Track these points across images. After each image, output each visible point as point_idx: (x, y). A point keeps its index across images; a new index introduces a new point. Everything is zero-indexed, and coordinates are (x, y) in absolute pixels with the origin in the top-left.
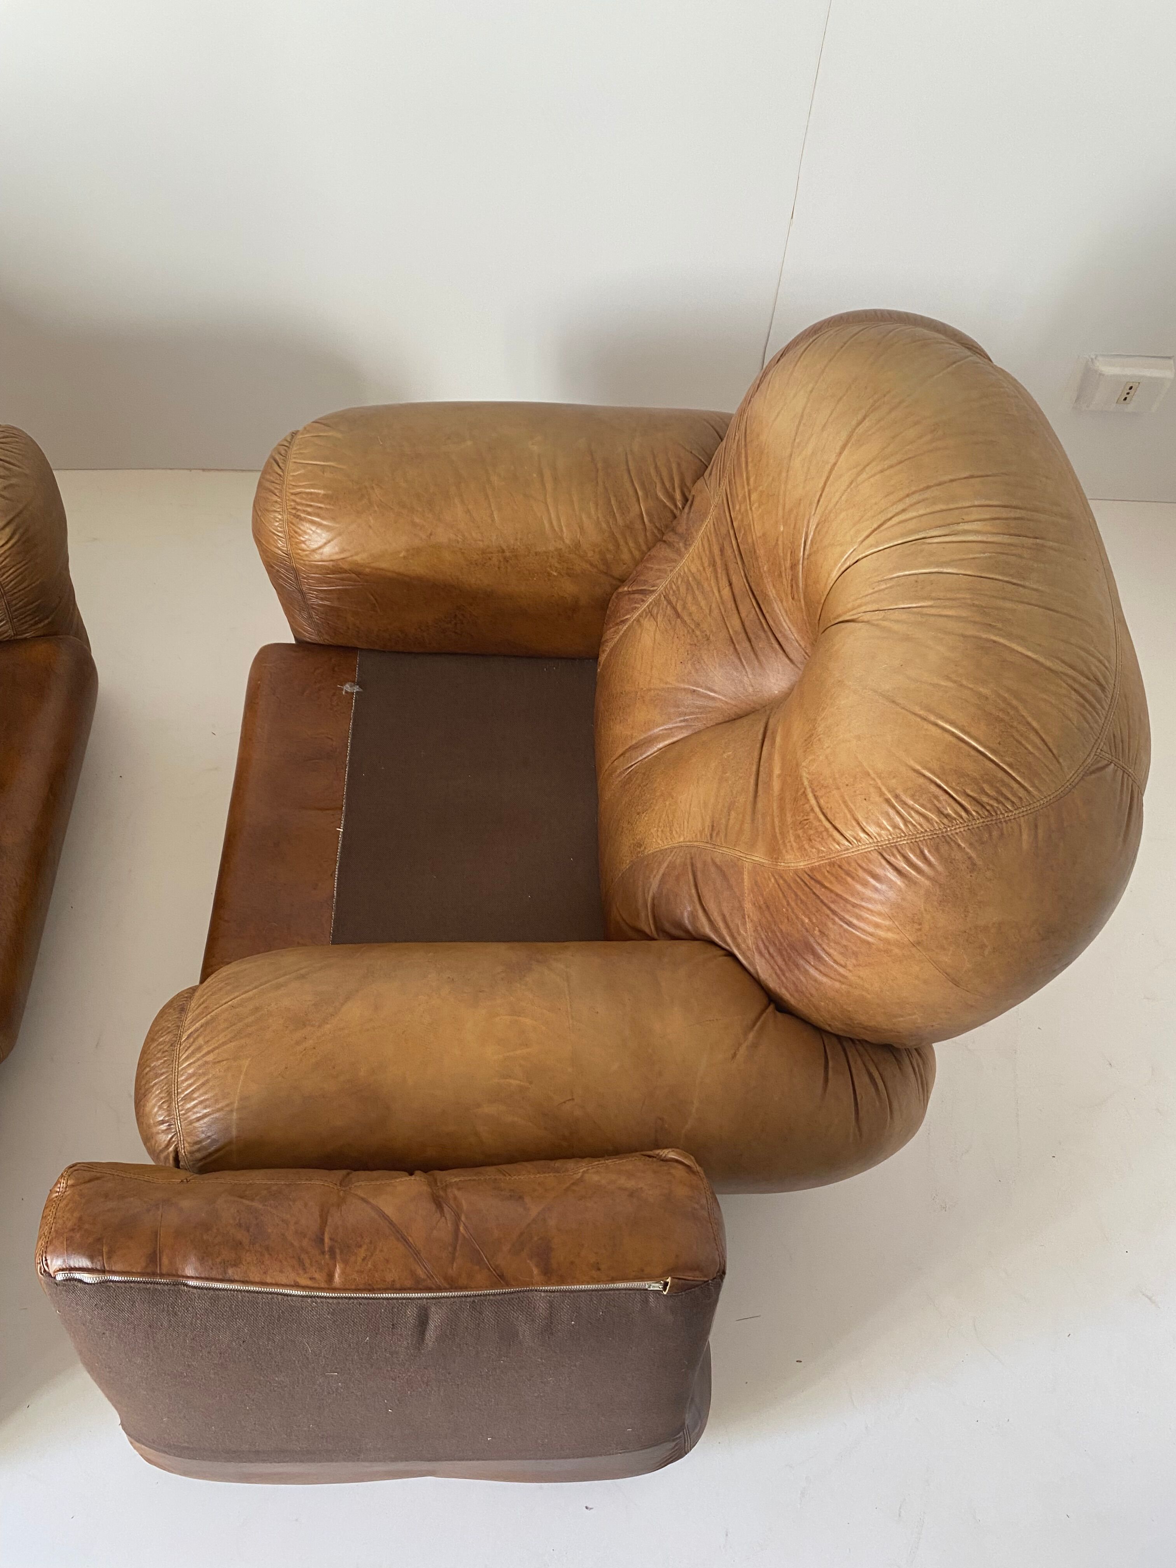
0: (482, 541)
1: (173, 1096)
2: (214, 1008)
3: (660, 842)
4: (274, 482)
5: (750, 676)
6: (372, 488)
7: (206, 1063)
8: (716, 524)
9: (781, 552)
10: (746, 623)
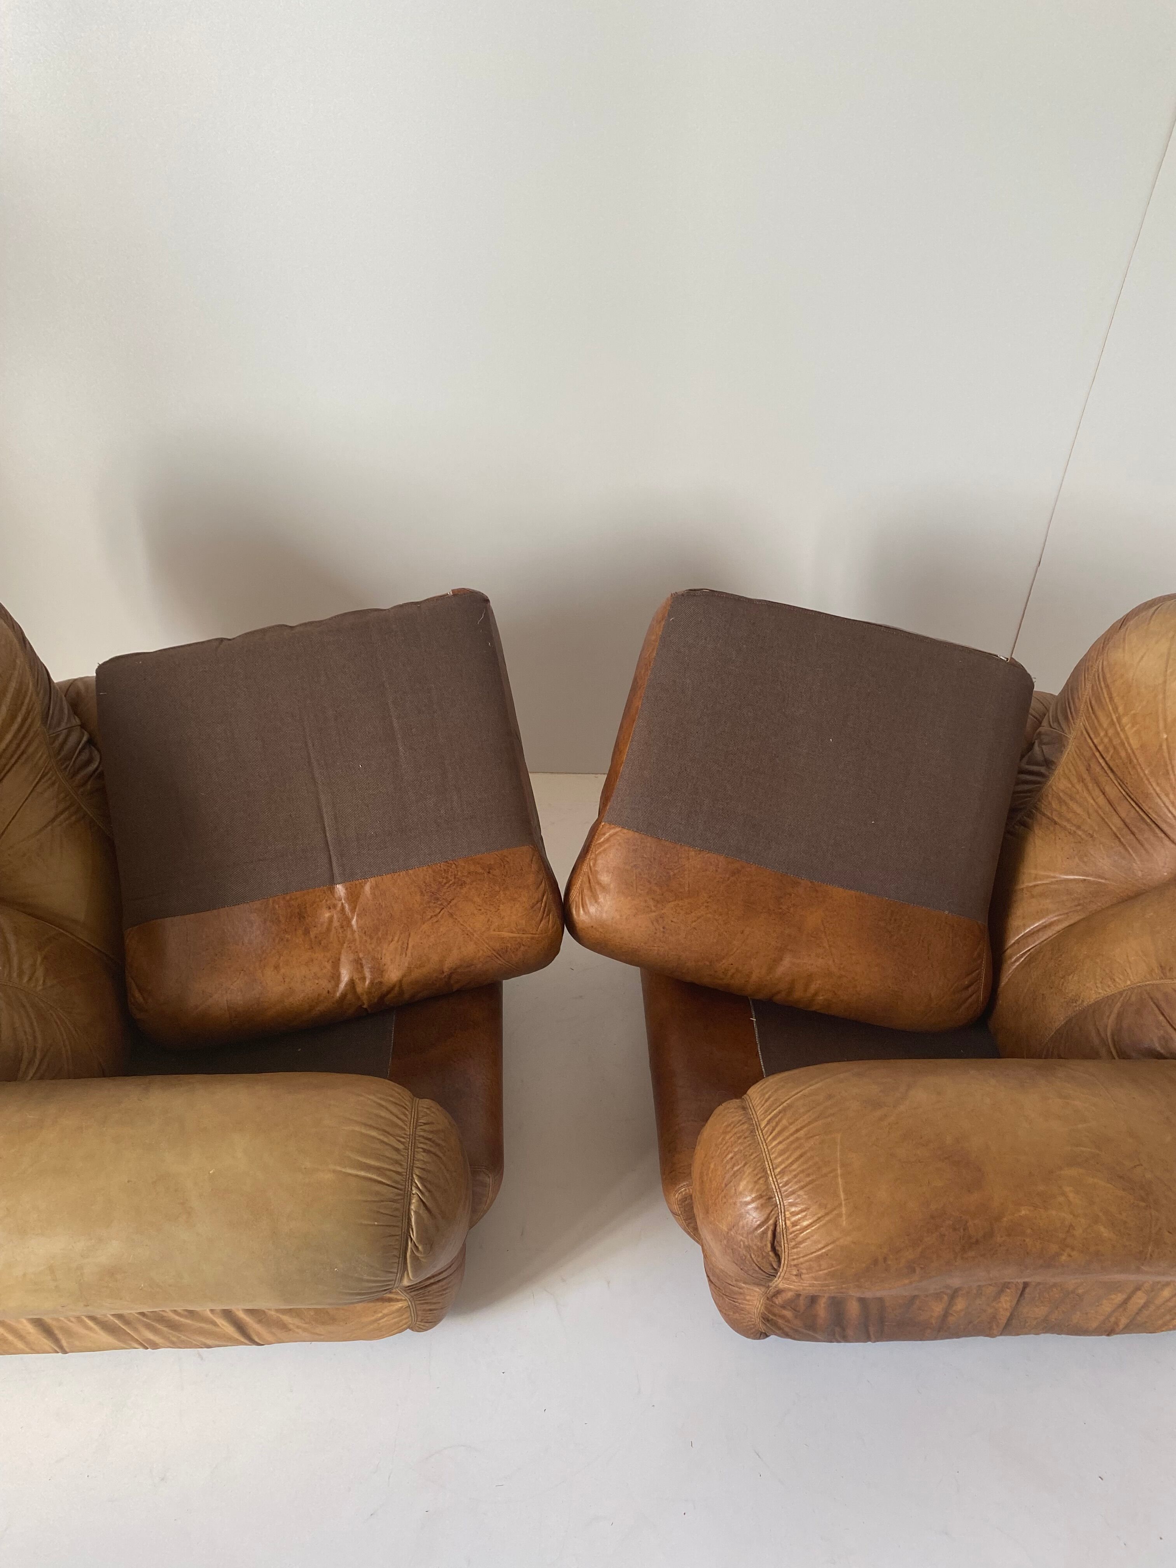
1: (769, 1172)
2: (783, 1100)
3: (1101, 991)
5: (1138, 863)
7: (798, 1139)
8: (1078, 751)
9: (1166, 755)
10: (1127, 821)
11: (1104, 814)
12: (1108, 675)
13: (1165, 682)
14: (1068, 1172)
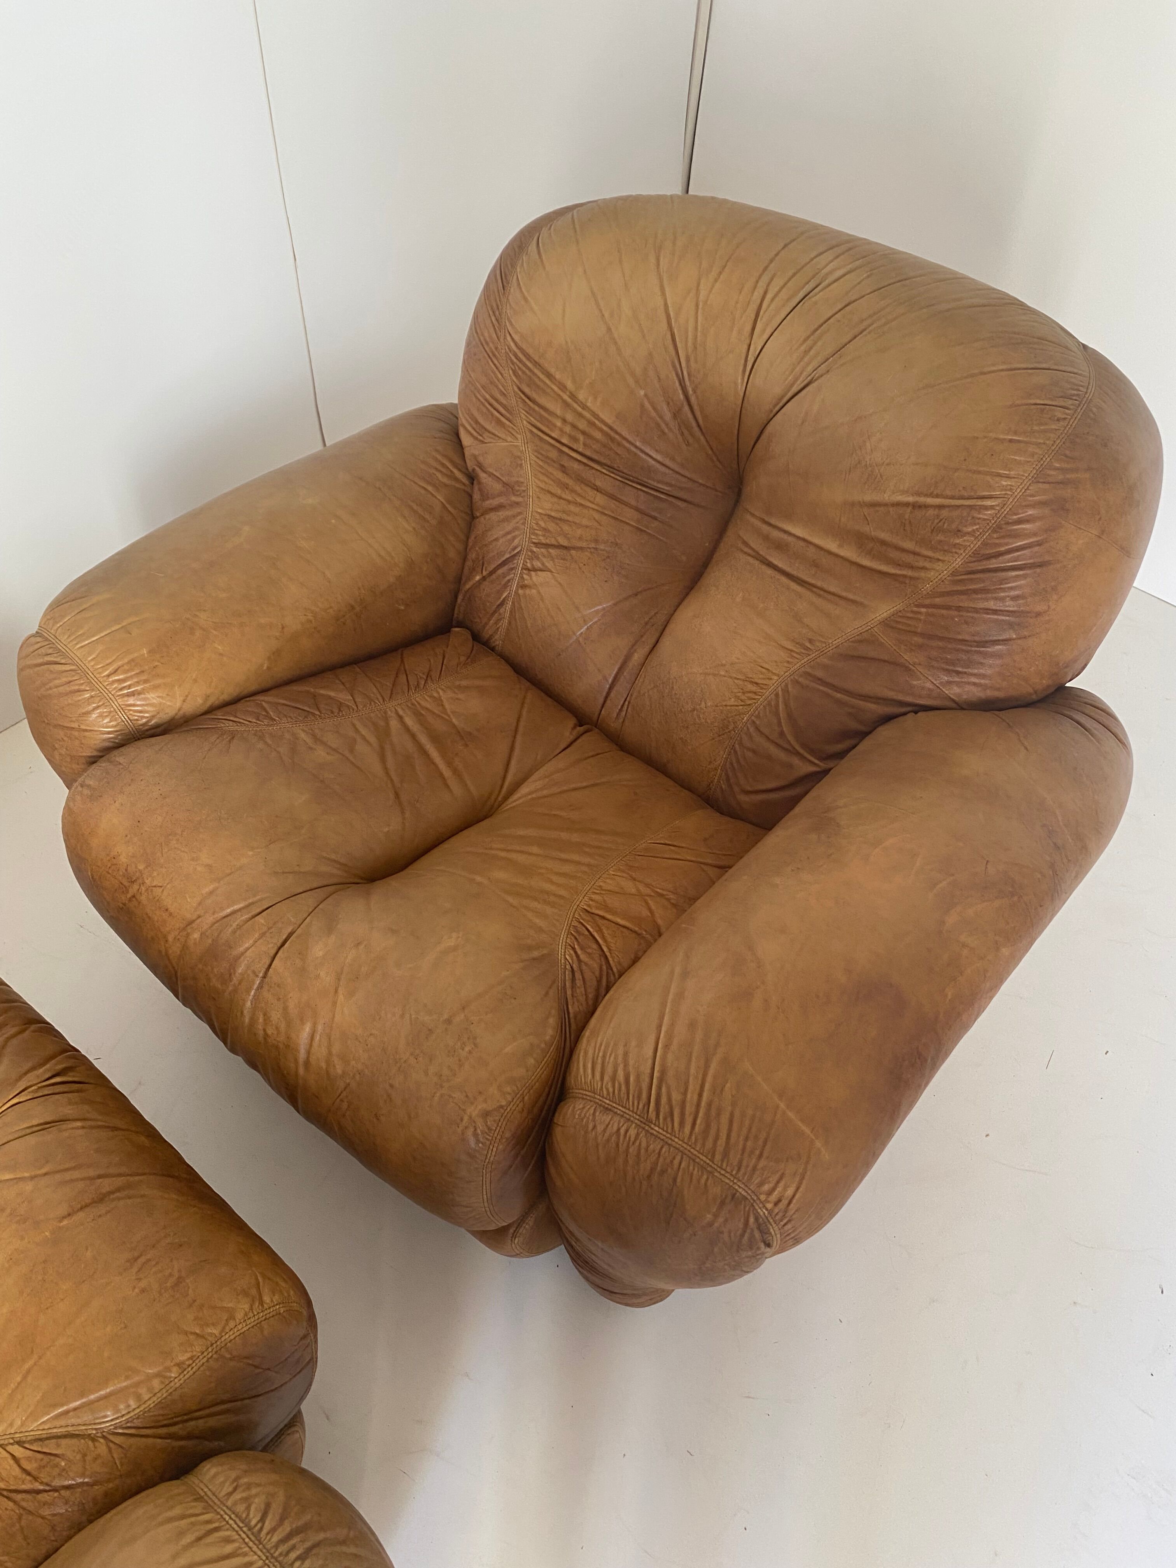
0: (331, 607)
4: (71, 681)
6: (196, 616)
8: (539, 456)
9: (653, 414)
10: (642, 507)
11: (613, 512)
12: (530, 351)
13: (609, 330)
14: (952, 919)
